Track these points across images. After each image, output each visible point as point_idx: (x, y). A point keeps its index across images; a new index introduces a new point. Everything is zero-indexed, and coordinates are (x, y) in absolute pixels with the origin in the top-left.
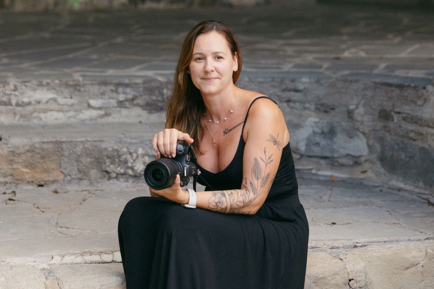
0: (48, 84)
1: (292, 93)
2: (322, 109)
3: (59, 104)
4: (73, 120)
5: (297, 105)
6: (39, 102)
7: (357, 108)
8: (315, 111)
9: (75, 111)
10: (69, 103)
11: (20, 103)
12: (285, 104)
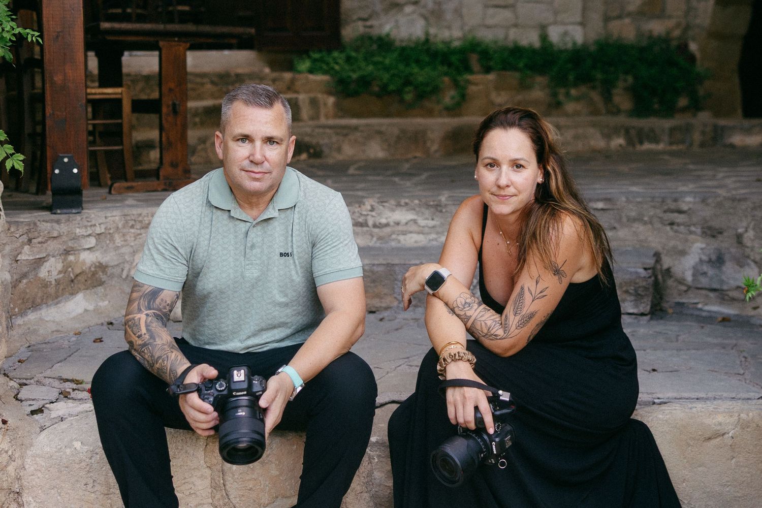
0: (406, 204)
1: (676, 215)
2: (709, 232)
3: (420, 226)
4: (434, 243)
5: (682, 228)
6: (398, 224)
7: (746, 231)
8: (701, 236)
9: (438, 233)
10: (430, 225)
11: (377, 224)
12: (668, 228)
